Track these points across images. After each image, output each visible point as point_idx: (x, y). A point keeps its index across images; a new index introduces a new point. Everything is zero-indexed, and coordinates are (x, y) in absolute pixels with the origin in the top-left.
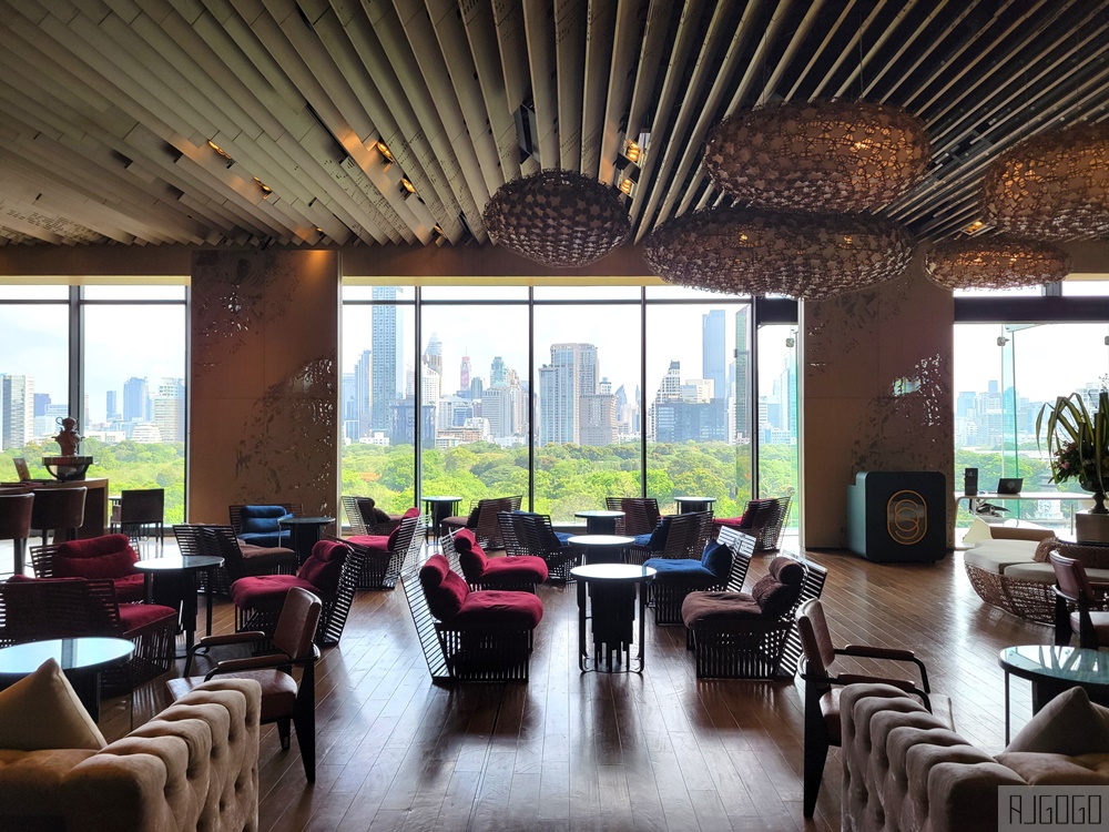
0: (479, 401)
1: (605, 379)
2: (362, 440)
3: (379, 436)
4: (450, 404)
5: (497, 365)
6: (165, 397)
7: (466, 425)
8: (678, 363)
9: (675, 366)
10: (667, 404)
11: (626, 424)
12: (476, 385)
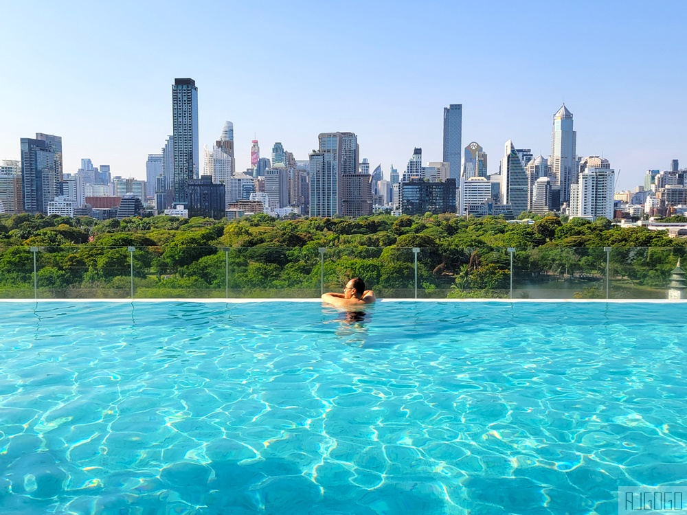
0: (263, 178)
1: (365, 160)
2: (166, 211)
3: (180, 208)
4: (239, 180)
5: (278, 148)
6: (6, 176)
7: (251, 199)
8: (420, 149)
9: (418, 152)
10: (412, 183)
11: (381, 198)
12: (262, 164)
